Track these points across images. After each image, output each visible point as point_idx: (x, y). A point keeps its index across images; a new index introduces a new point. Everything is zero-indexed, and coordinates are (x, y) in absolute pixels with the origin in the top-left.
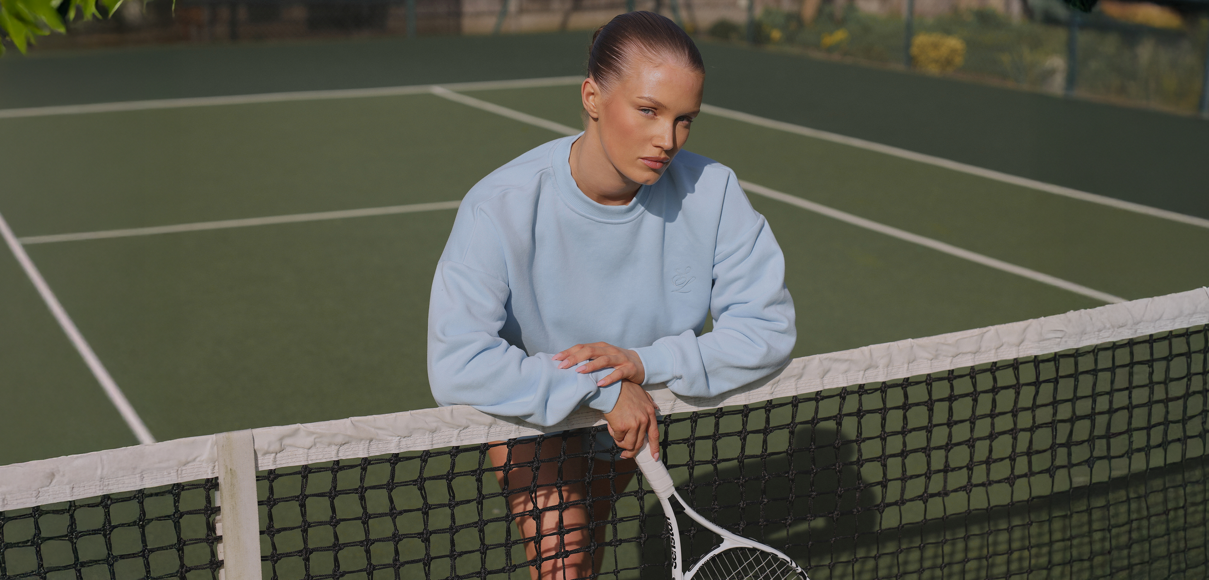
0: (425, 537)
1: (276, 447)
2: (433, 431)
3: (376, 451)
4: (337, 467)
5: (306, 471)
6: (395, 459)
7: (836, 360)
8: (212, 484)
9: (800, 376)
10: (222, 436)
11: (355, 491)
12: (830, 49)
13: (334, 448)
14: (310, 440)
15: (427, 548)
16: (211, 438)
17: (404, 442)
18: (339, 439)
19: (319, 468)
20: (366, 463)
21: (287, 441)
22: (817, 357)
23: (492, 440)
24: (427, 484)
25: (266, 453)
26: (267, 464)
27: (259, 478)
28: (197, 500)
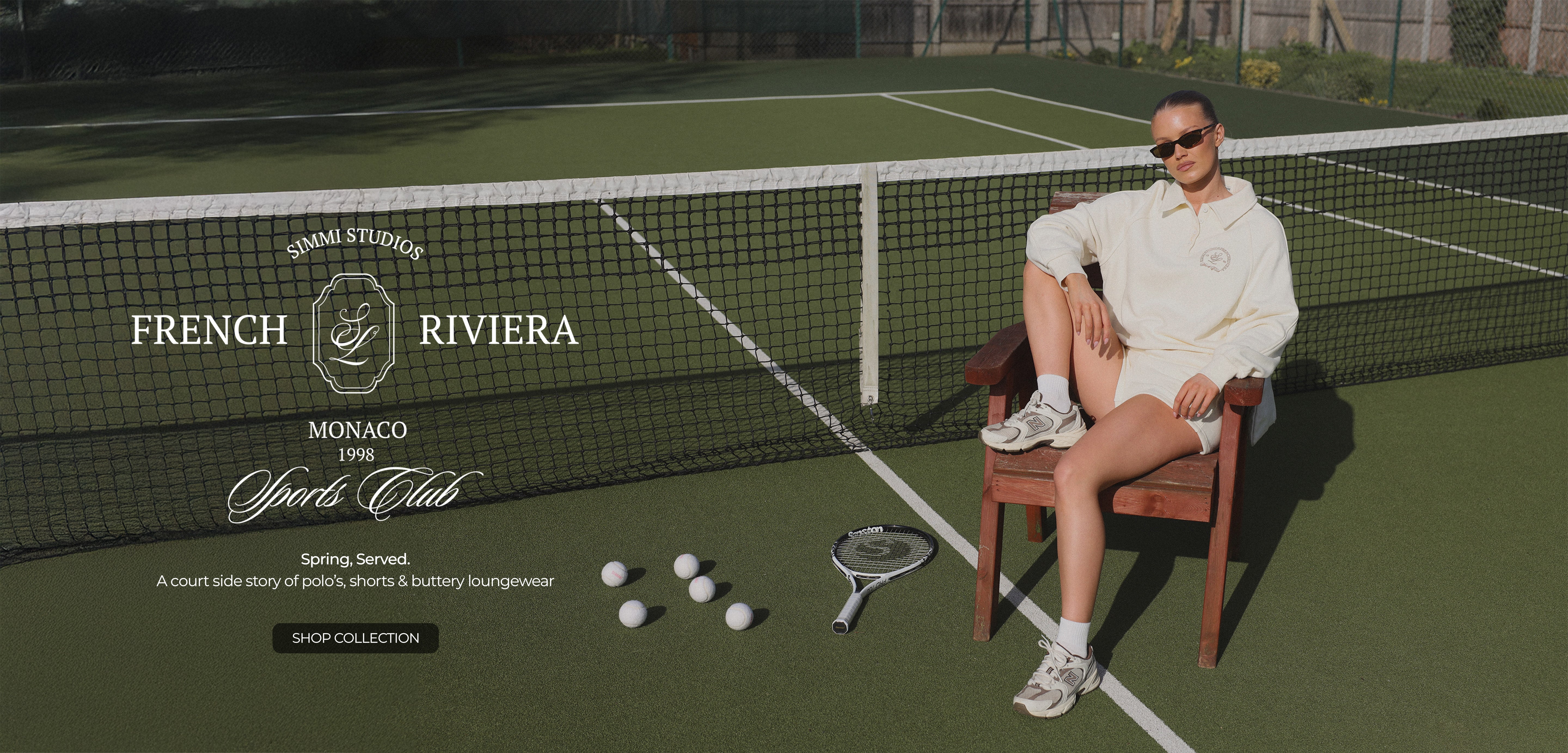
0: (951, 220)
1: (886, 171)
2: (955, 169)
3: (929, 177)
4: (912, 183)
5: (899, 184)
6: (938, 181)
7: (1141, 150)
8: (858, 187)
9: (1124, 157)
10: (864, 164)
11: (920, 195)
12: (1180, 70)
13: (911, 174)
14: (900, 170)
15: (952, 226)
16: (859, 165)
17: (942, 173)
18: (914, 169)
19: (905, 183)
20: (925, 182)
21: (891, 169)
22: (1132, 148)
23: (981, 175)
24: (952, 195)
25: (882, 174)
26: (882, 179)
27: (878, 186)
28: (851, 194)
